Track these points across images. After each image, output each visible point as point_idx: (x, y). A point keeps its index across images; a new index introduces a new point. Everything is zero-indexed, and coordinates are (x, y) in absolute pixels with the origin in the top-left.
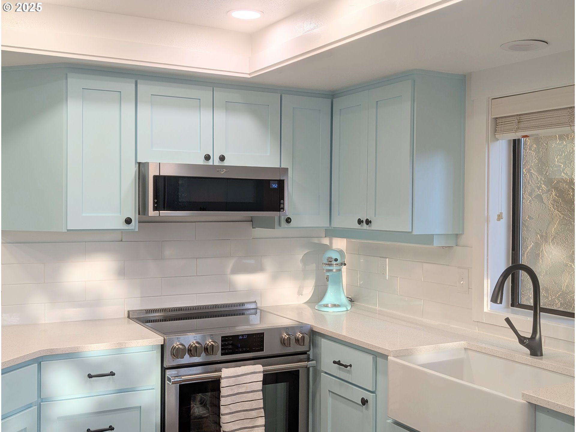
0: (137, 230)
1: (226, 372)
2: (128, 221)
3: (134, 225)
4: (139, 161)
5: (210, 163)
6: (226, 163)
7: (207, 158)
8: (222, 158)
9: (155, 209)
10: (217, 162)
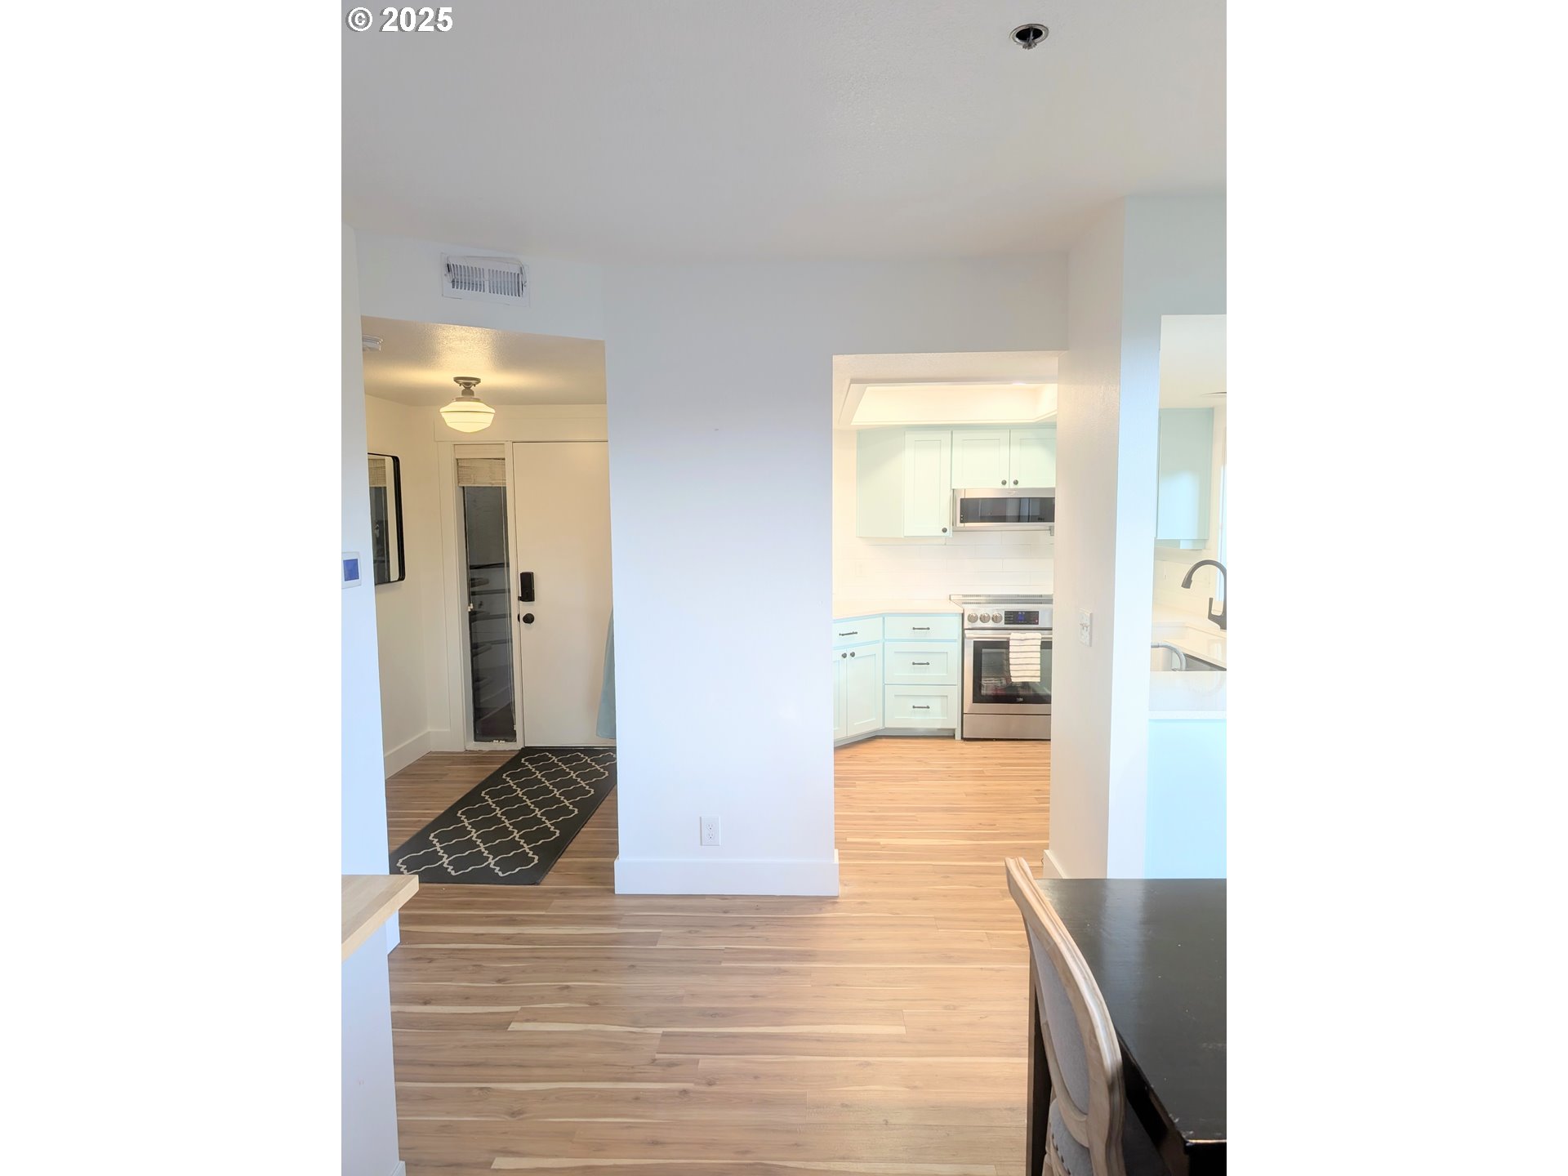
0: (951, 536)
1: (1014, 635)
2: (945, 530)
3: (949, 533)
4: (953, 488)
5: (1007, 486)
6: (1019, 486)
7: (1004, 483)
8: (1016, 483)
9: (961, 522)
10: (1012, 486)
